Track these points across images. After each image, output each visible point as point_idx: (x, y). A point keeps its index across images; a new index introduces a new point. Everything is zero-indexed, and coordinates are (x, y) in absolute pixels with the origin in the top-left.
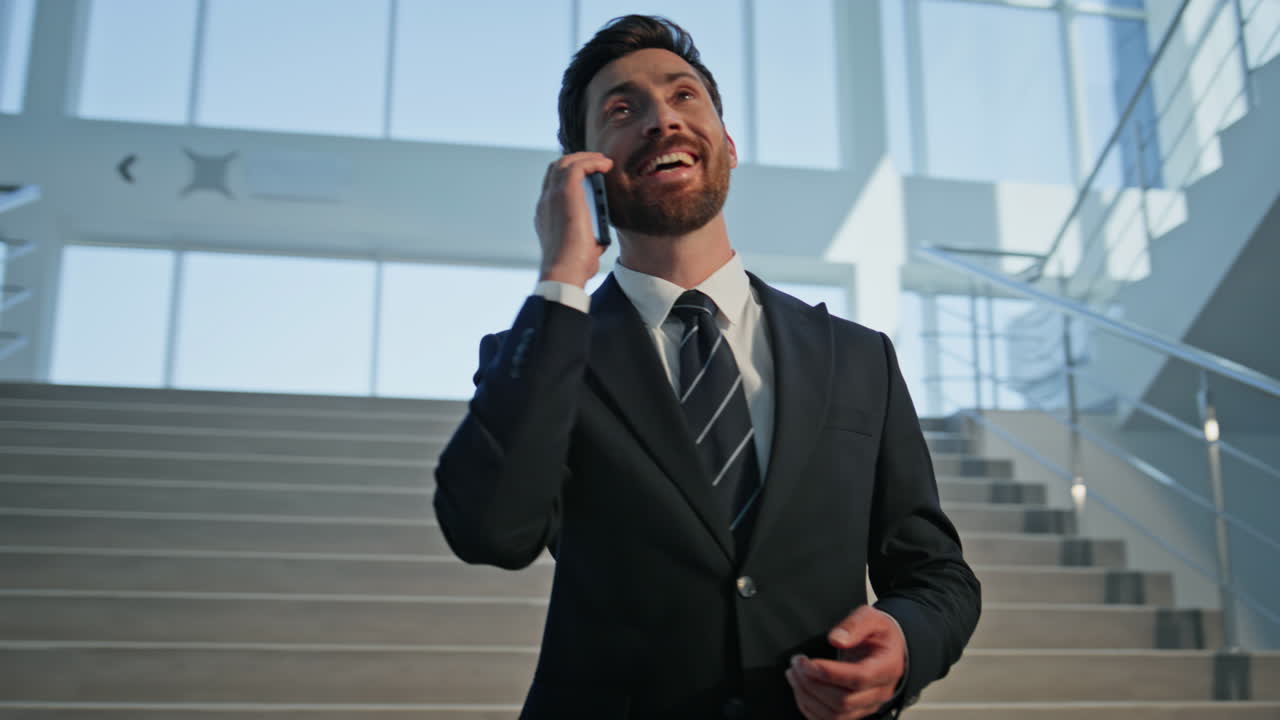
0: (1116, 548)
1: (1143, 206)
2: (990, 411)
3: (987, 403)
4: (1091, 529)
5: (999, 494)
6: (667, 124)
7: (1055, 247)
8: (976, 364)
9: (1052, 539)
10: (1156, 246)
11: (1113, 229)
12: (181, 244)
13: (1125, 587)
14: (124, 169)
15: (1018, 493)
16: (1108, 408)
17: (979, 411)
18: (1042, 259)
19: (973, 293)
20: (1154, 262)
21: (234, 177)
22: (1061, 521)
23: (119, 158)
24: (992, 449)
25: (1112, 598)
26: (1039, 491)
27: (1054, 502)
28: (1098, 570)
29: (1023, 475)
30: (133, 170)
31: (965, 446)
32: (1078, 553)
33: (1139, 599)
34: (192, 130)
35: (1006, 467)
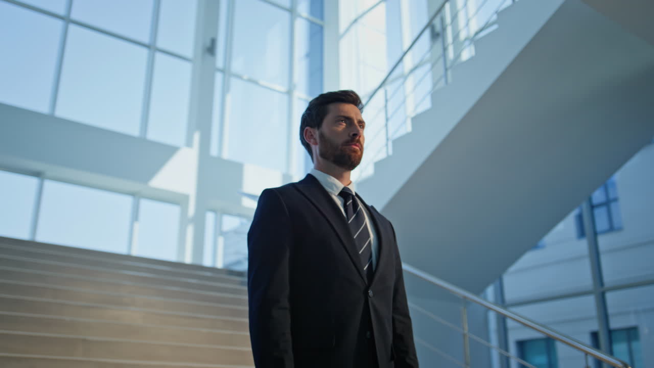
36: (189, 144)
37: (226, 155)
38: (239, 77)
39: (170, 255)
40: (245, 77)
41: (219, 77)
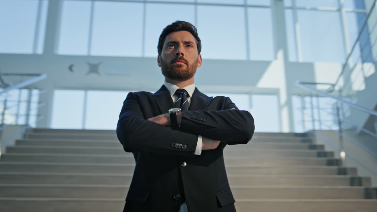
0: (354, 170)
1: (362, 69)
2: (318, 131)
3: (317, 127)
4: (347, 165)
5: (319, 155)
6: (181, 53)
7: (337, 81)
8: (313, 116)
9: (335, 168)
10: (367, 80)
11: (354, 76)
12: (86, 88)
13: (356, 181)
14: (71, 68)
15: (325, 154)
16: (353, 129)
17: (314, 131)
18: (334, 85)
19: (311, 96)
20: (367, 85)
21: (101, 69)
22: (338, 162)
23: (68, 65)
24: (319, 141)
25: (352, 184)
26: (332, 154)
27: (336, 157)
28: (349, 176)
29: (327, 149)
30: (73, 68)
31: (310, 141)
32: (343, 171)
33: (360, 184)
34: (89, 57)
35: (322, 147)
36: (276, 58)
37: (301, 60)
38: (304, 9)
39: (275, 129)
40: (308, 7)
41: (288, 13)
